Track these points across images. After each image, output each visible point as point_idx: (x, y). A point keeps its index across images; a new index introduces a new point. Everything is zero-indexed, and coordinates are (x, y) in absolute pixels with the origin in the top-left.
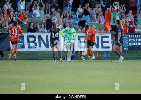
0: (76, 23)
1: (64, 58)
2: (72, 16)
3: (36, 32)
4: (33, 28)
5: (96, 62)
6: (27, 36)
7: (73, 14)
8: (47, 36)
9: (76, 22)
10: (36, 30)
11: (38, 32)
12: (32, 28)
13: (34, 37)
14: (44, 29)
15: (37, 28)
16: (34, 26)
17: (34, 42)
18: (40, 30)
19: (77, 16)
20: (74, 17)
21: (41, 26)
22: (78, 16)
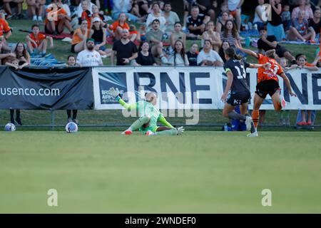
0: (251, 43)
1: (221, 128)
2: (243, 25)
3: (155, 64)
4: (147, 54)
5: (299, 136)
6: (135, 73)
7: (245, 22)
8: (182, 74)
9: (251, 40)
10: (156, 59)
11: (161, 64)
12: (144, 55)
13: (151, 76)
14: (175, 58)
15: (157, 55)
16: (150, 51)
17: (149, 87)
18: (165, 60)
19: (253, 25)
20: (247, 28)
21: (168, 49)
22: (256, 25)
